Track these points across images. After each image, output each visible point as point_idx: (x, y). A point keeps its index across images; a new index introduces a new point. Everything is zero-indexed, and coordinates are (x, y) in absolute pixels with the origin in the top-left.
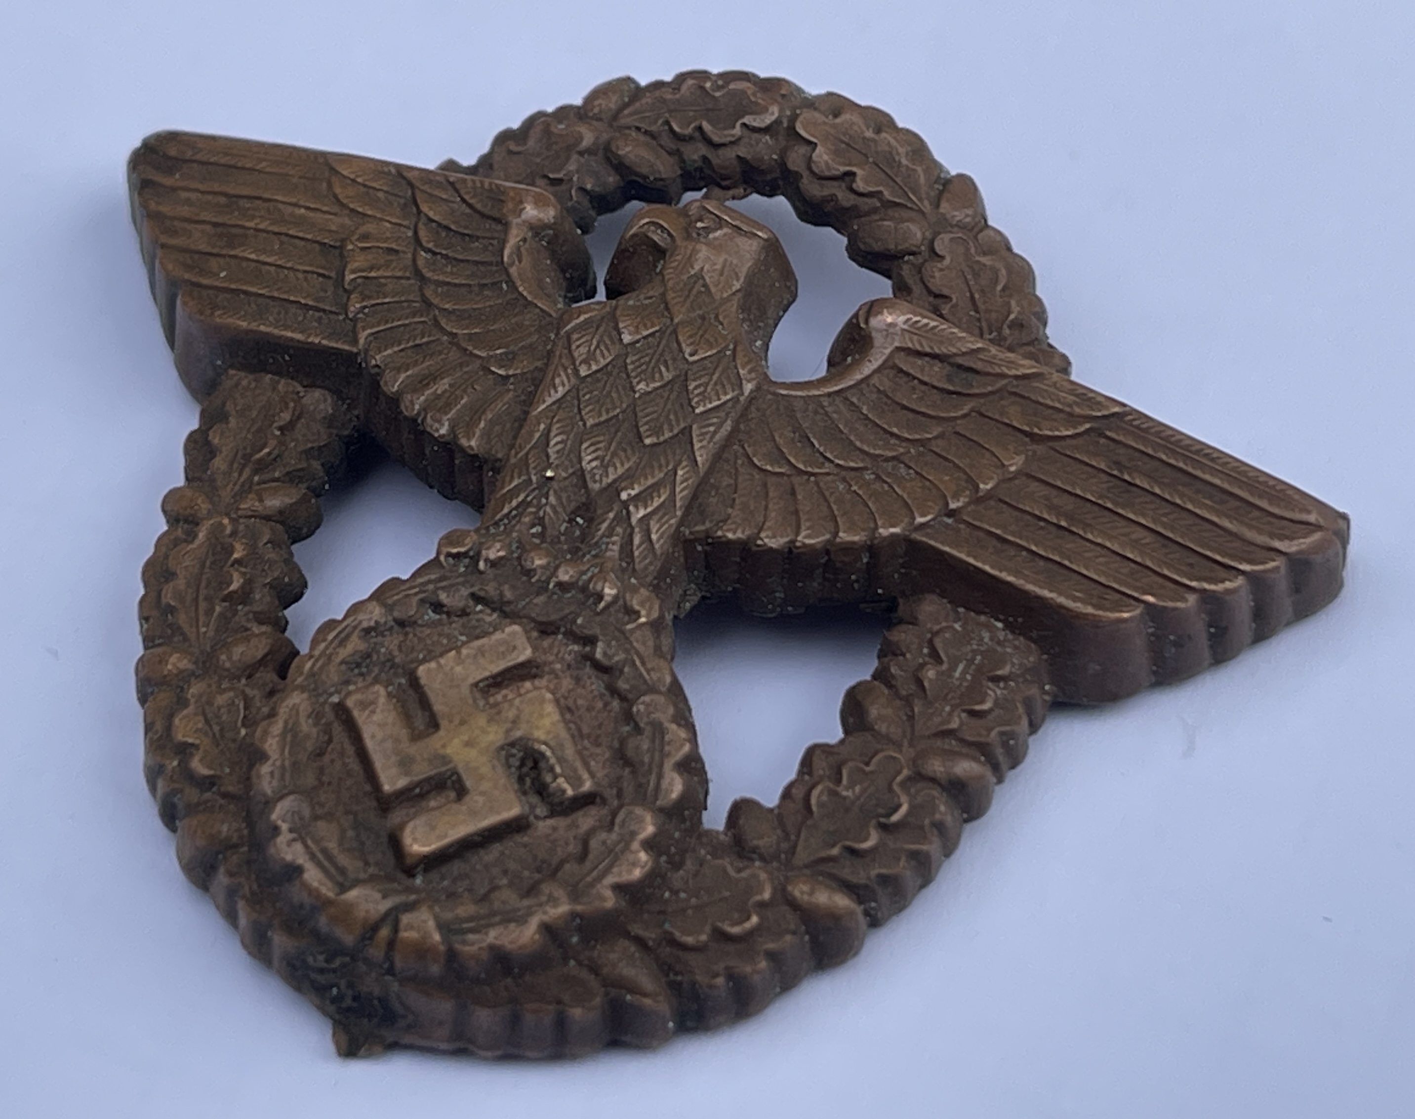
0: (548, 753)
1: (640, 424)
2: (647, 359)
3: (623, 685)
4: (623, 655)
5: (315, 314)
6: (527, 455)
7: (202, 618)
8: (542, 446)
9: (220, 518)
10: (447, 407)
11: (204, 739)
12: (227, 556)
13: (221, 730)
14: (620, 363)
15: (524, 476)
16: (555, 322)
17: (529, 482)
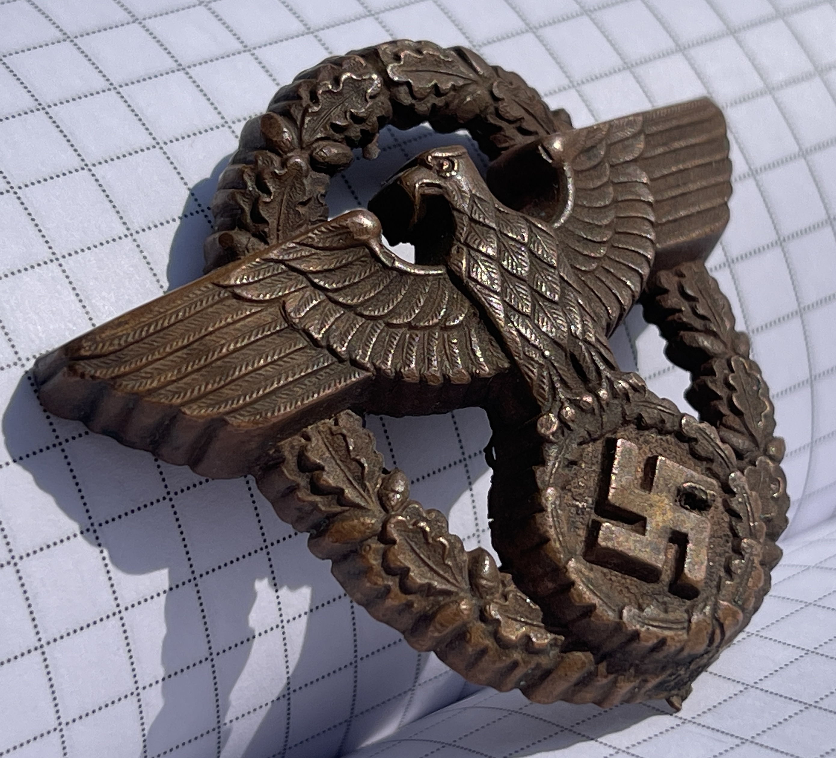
0: (693, 485)
2: (510, 258)
3: (668, 425)
4: (656, 411)
5: (322, 373)
6: (524, 354)
7: (446, 575)
8: (526, 343)
9: (393, 520)
10: (453, 364)
11: (524, 629)
12: (421, 535)
13: (527, 617)
14: (503, 271)
15: (536, 365)
16: (447, 276)
17: (541, 366)
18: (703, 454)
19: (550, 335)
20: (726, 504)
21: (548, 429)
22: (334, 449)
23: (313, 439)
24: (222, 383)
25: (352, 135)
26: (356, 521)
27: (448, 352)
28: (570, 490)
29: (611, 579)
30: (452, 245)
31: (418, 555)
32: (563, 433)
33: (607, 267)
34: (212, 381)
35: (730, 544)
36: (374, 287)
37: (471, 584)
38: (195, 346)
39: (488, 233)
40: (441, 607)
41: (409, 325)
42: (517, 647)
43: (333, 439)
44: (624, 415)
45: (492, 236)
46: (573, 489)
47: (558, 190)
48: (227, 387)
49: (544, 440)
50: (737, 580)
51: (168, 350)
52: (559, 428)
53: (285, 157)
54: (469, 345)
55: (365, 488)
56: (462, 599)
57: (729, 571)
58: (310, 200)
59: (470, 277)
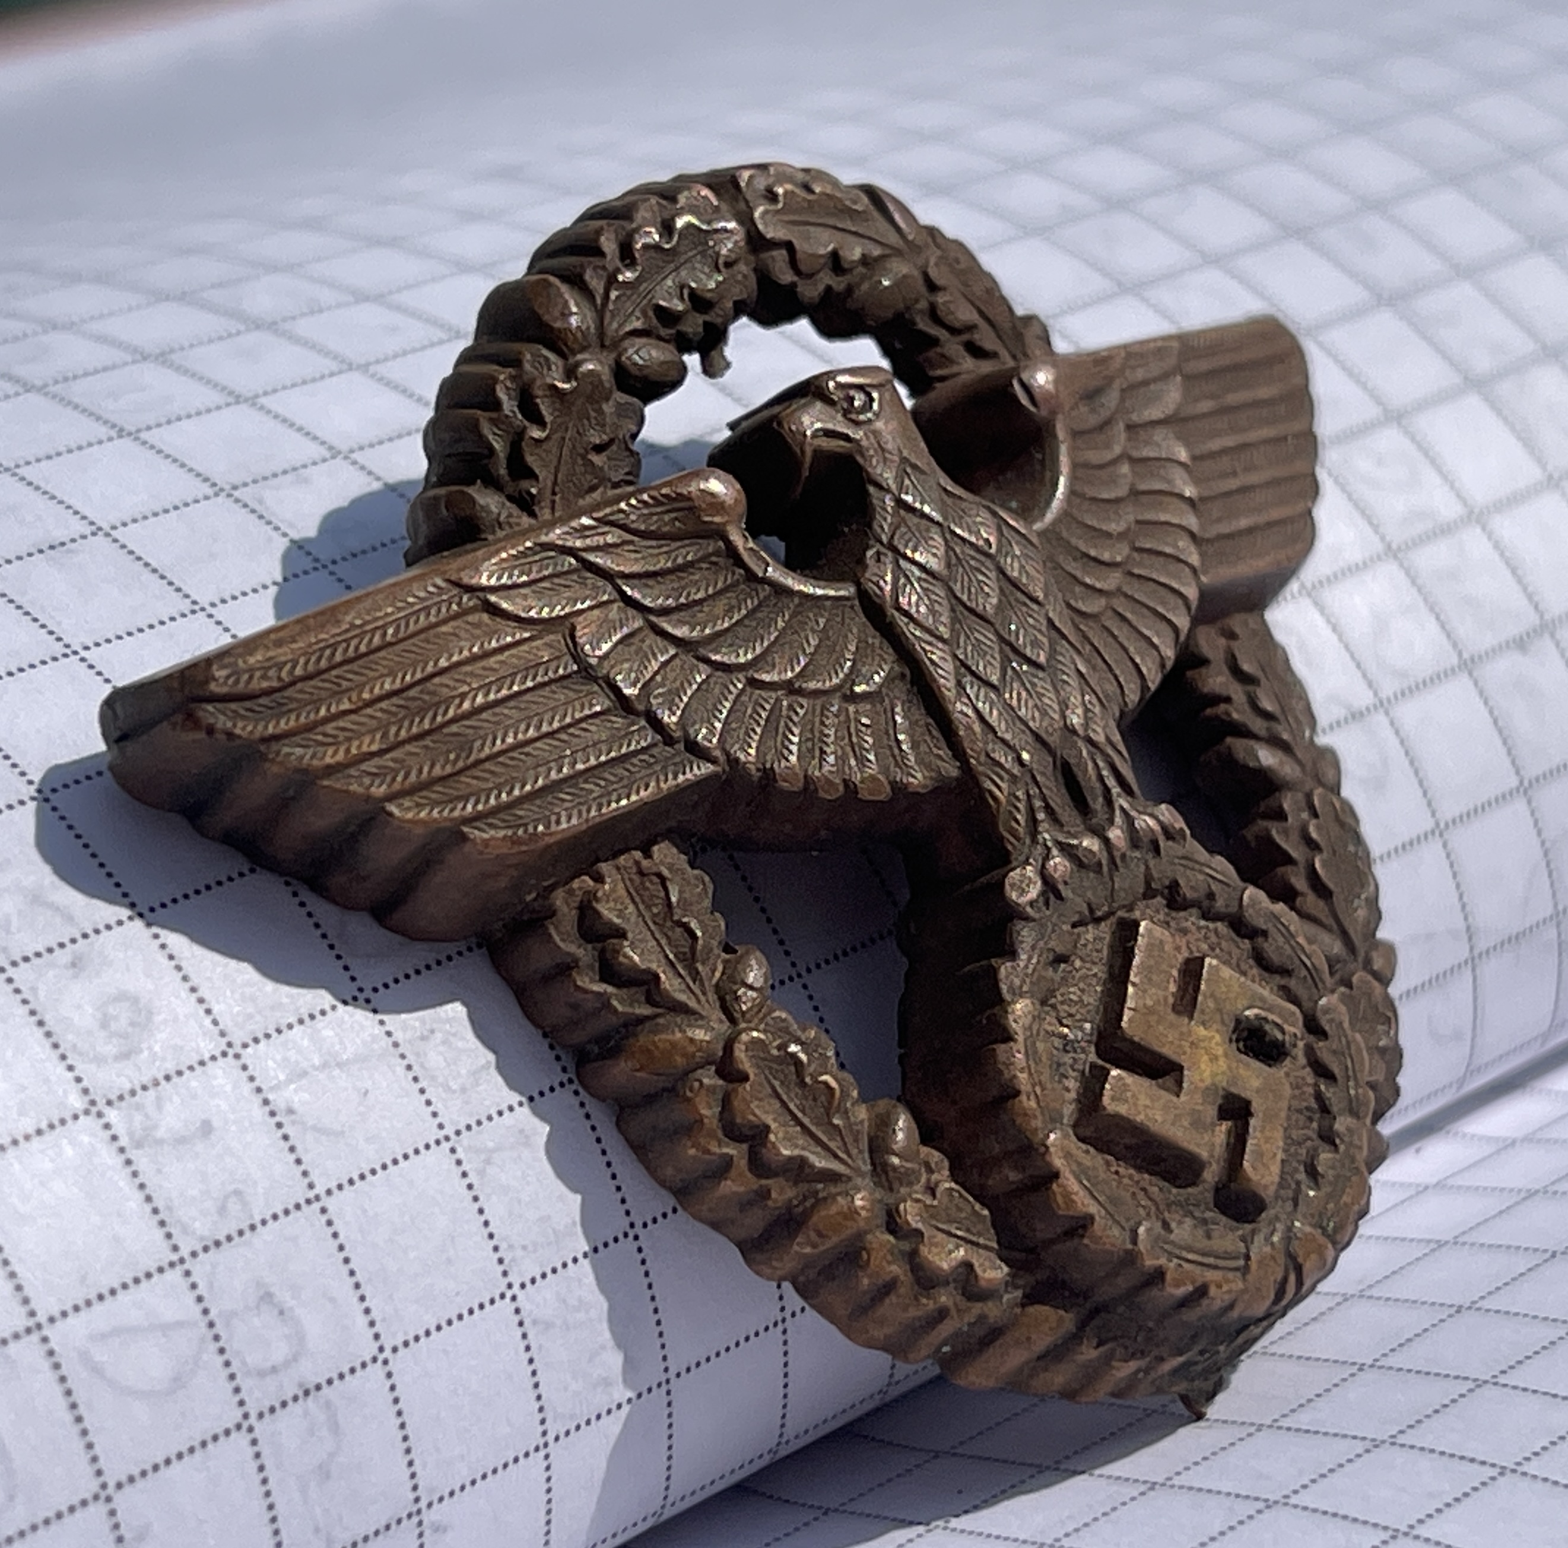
0: (1263, 1014)
1: (1022, 650)
2: (966, 578)
3: (1220, 904)
4: (1201, 877)
5: (635, 761)
6: (988, 755)
7: (832, 1145)
8: (991, 736)
9: (744, 1037)
10: (862, 761)
11: (962, 1252)
12: (792, 1068)
13: (968, 1230)
14: (954, 601)
15: (1006, 776)
16: (857, 602)
17: (1014, 779)
18: (1276, 959)
19: (1031, 724)
20: (1309, 1051)
21: (1023, 892)
22: (643, 902)
23: (608, 880)
24: (460, 764)
25: (690, 330)
26: (679, 1035)
27: (855, 740)
28: (1054, 1007)
29: (1117, 1173)
30: (868, 547)
31: (784, 1104)
32: (1047, 904)
33: (1120, 610)
34: (442, 760)
35: (1315, 1125)
36: (729, 611)
37: (873, 1164)
38: (412, 693)
39: (928, 530)
40: (820, 1202)
41: (790, 688)
42: (948, 1283)
43: (642, 883)
44: (1148, 880)
45: (936, 537)
46: (1059, 1007)
47: (1042, 462)
48: (468, 773)
49: (1013, 914)
50: (1326, 1189)
51: (366, 696)
52: (1043, 893)
53: (571, 361)
54: (891, 732)
55: (695, 975)
56: (859, 1190)
57: (1313, 1173)
58: (611, 441)
59: (898, 608)
